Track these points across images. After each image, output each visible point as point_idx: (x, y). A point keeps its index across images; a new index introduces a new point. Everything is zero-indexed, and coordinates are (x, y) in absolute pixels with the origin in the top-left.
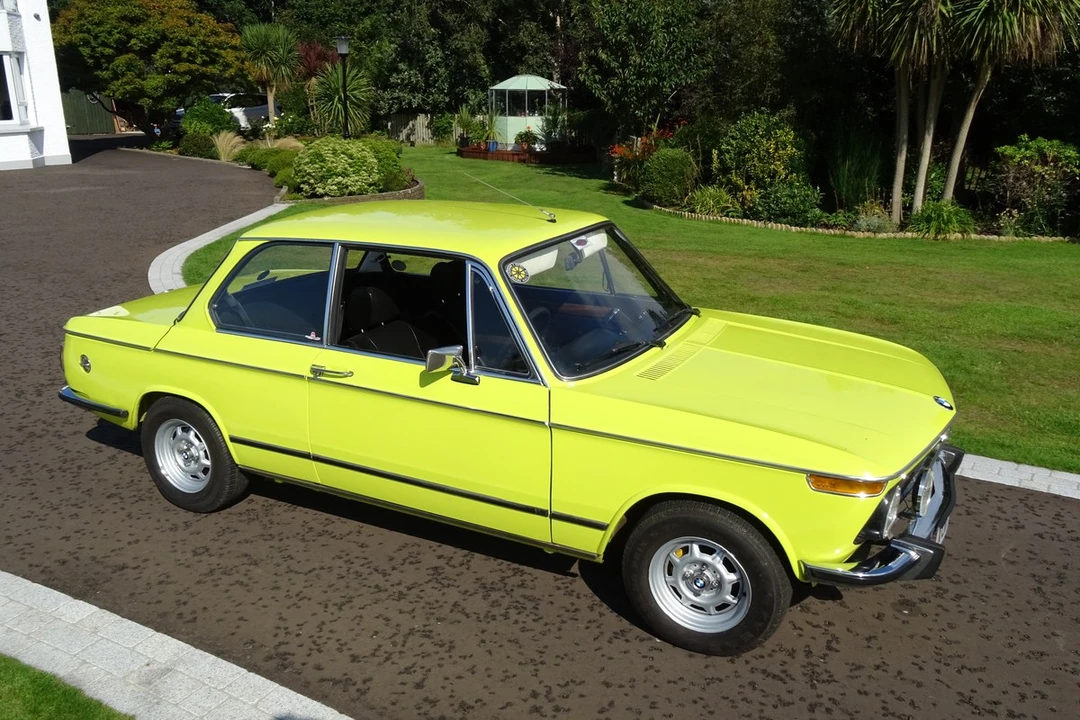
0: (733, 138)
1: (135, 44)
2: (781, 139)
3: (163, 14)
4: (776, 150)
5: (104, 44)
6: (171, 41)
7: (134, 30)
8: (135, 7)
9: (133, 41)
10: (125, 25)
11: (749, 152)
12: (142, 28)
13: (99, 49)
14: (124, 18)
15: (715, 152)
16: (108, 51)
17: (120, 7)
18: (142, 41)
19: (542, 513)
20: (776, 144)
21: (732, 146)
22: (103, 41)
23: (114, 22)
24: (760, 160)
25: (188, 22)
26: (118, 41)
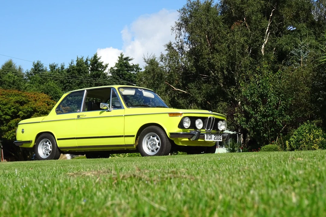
0: (295, 135)
1: (21, 114)
2: (316, 133)
3: (35, 100)
4: (314, 139)
5: (6, 114)
6: (38, 113)
7: (21, 108)
8: (23, 97)
9: (20, 113)
10: (17, 105)
11: (301, 140)
12: (26, 107)
13: (3, 117)
14: (17, 102)
15: (287, 142)
16: (8, 117)
17: (16, 97)
18: (24, 112)
19: (122, 136)
20: (314, 136)
21: (294, 138)
22: (6, 112)
23: (13, 104)
24: (307, 143)
25: (47, 104)
26: (13, 112)
